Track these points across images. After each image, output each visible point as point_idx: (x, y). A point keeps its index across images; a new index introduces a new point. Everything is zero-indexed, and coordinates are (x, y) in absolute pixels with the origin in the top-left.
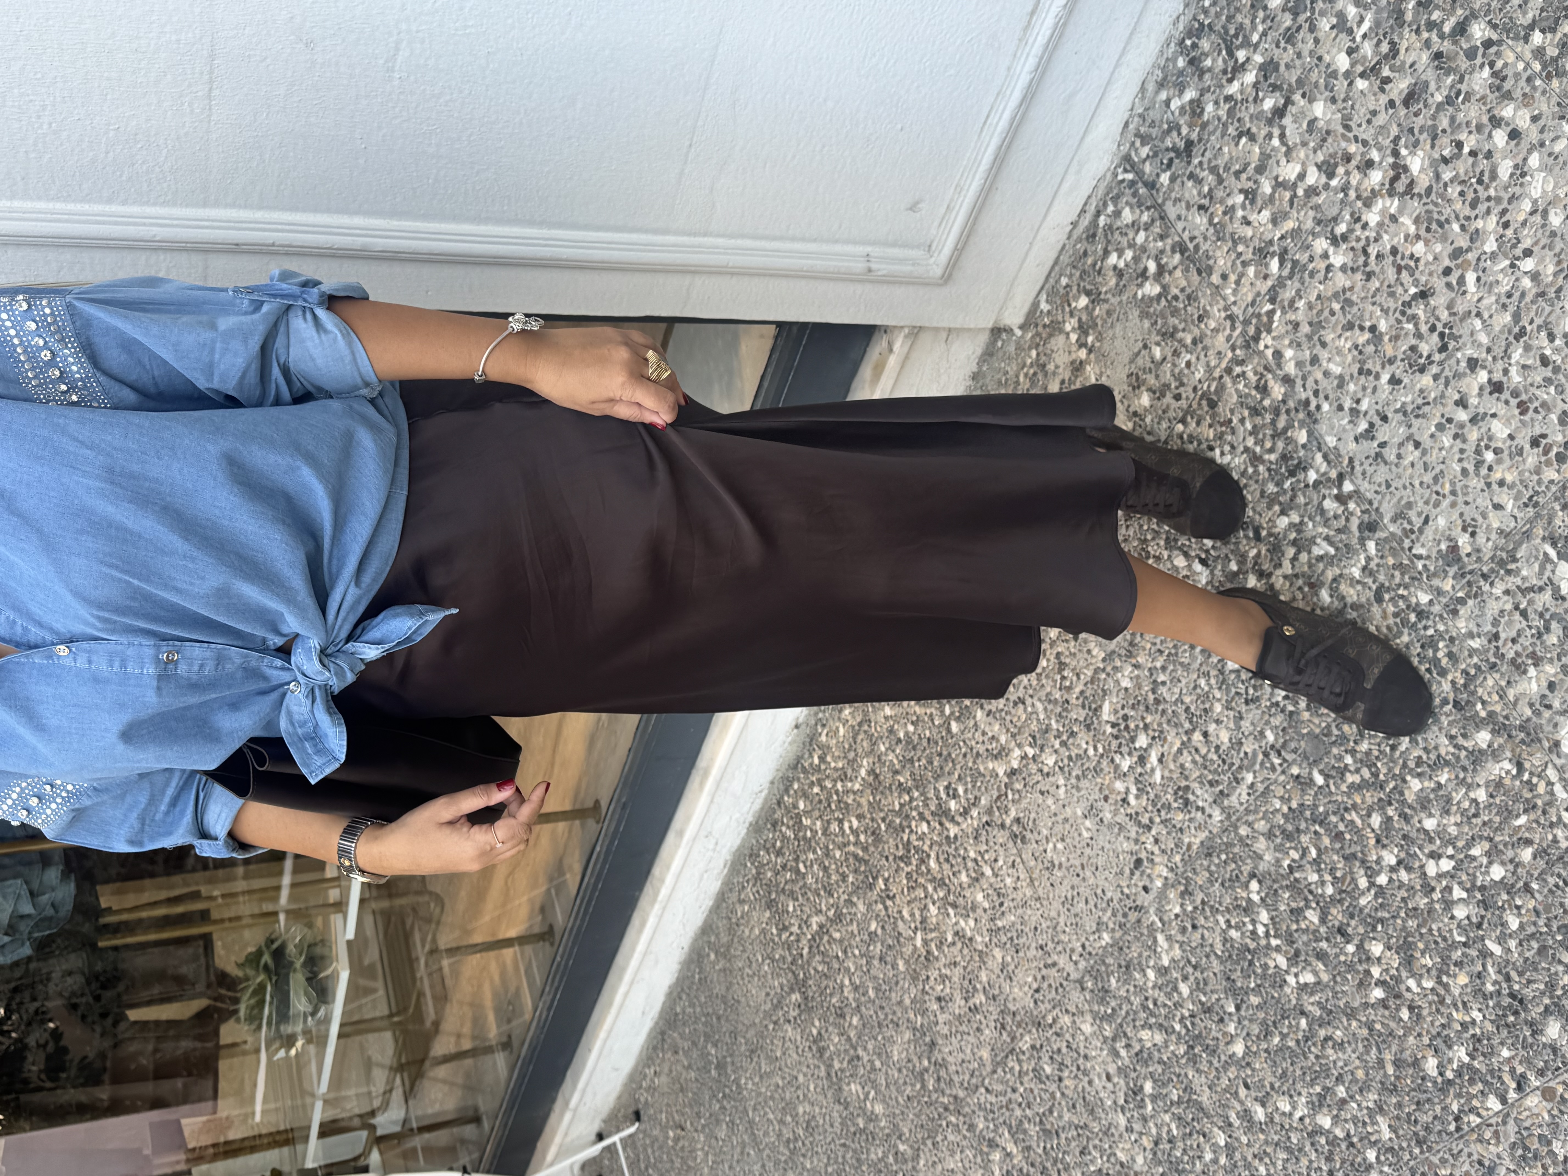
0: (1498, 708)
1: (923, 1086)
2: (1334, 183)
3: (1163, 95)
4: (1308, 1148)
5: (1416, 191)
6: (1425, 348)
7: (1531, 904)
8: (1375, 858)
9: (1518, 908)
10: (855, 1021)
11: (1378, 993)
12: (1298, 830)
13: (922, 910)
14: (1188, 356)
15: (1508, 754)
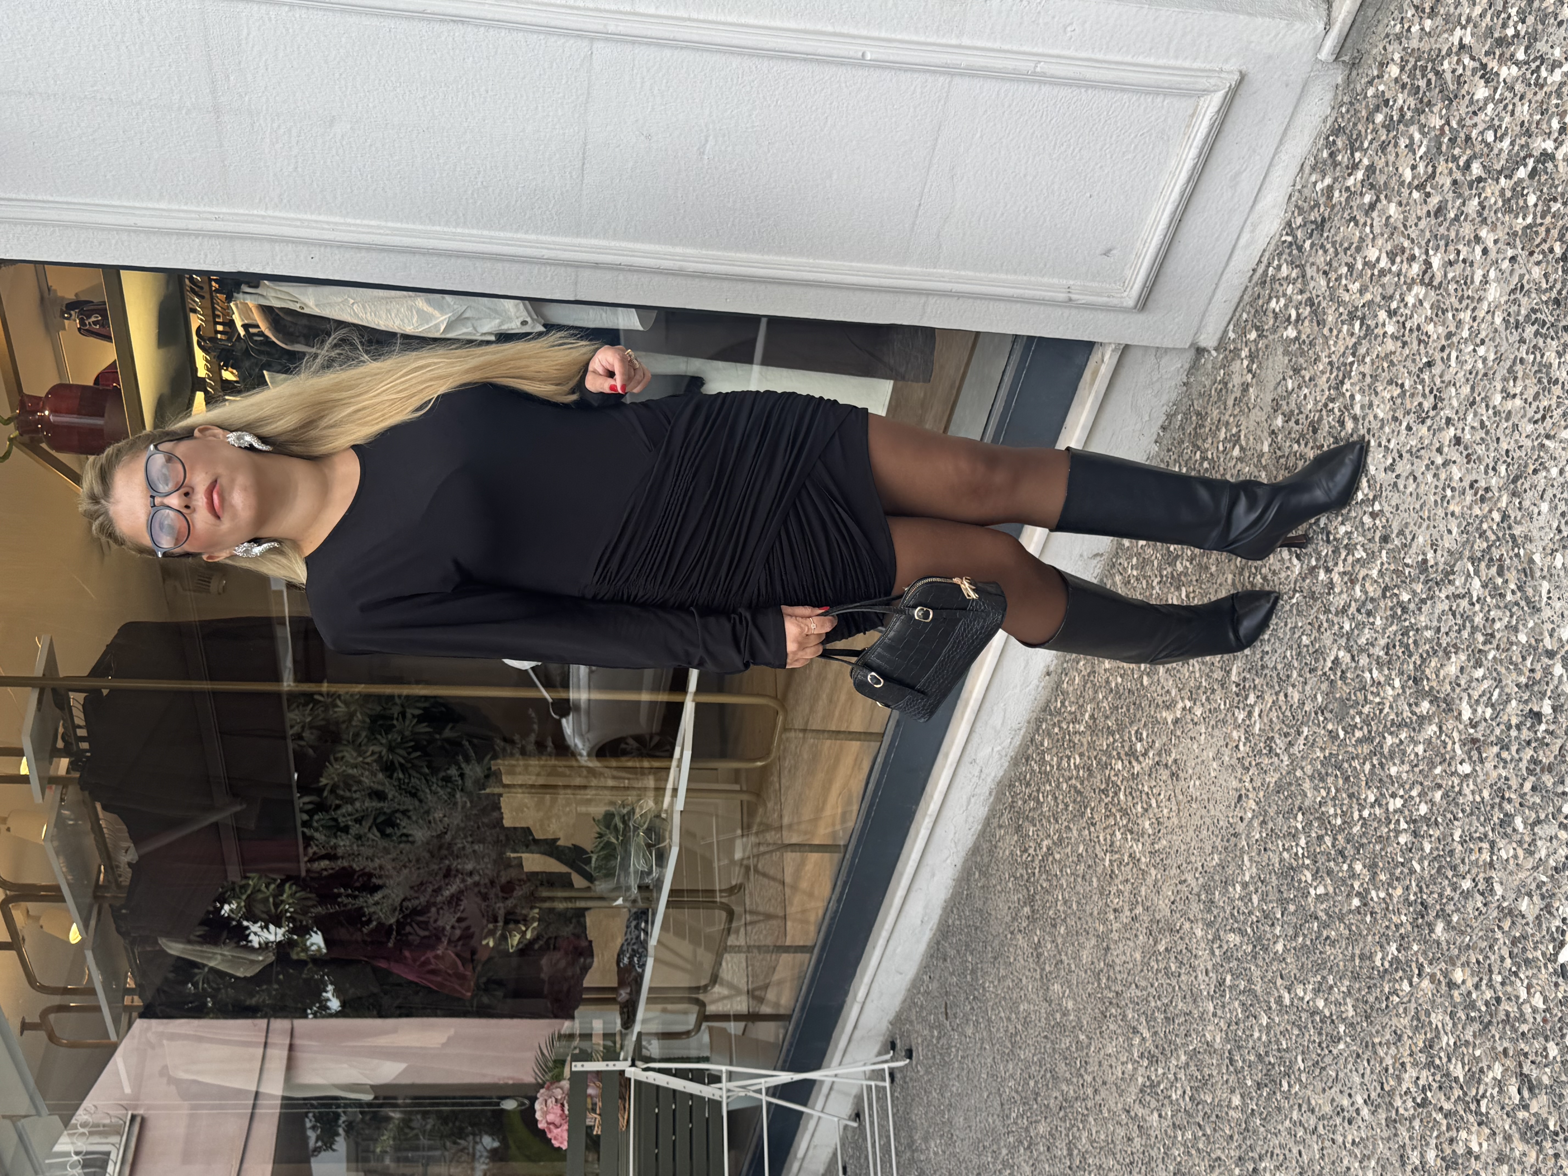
0: (1434, 684)
1: (1099, 984)
2: (1394, 268)
3: (1313, 178)
4: (1310, 1025)
5: (1435, 283)
6: (1427, 405)
7: (1438, 833)
8: (1363, 796)
9: (1431, 836)
10: (1062, 930)
11: (1356, 902)
12: (1327, 774)
13: (1111, 835)
14: (1306, 391)
15: (1437, 720)
